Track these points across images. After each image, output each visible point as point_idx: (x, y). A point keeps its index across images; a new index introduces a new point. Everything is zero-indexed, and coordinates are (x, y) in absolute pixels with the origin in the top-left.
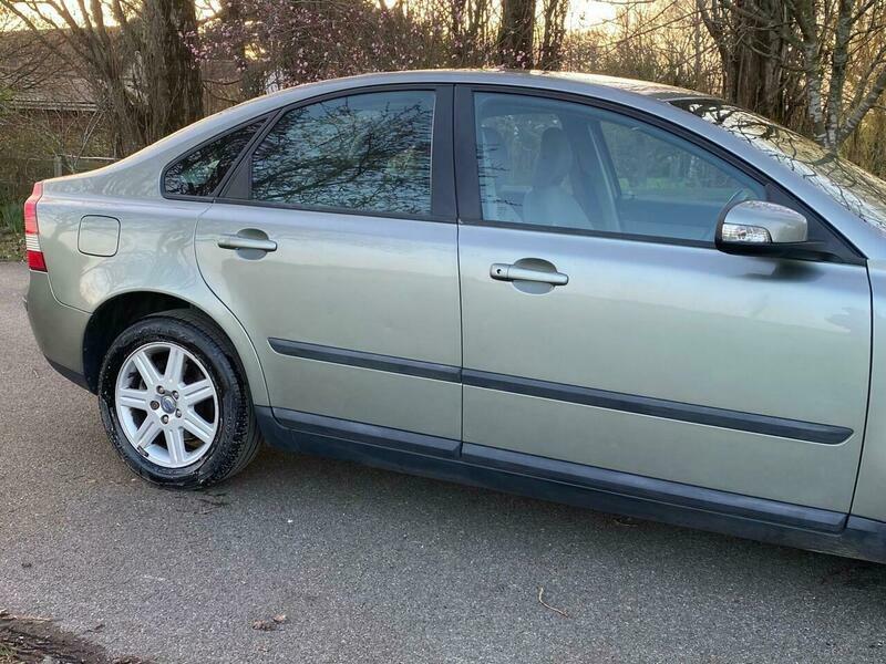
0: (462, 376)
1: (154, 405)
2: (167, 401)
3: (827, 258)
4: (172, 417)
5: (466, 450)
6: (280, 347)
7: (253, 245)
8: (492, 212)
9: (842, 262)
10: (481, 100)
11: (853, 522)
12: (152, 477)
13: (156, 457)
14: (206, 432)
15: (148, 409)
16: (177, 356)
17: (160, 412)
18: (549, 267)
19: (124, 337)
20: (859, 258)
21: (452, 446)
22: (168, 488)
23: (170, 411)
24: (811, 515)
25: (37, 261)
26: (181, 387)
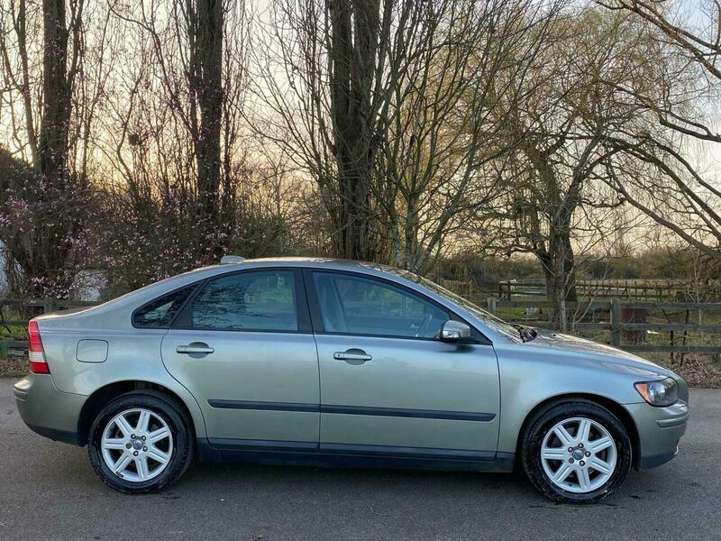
0: (320, 409)
1: (128, 446)
2: (138, 443)
3: (477, 343)
4: (141, 452)
5: (322, 447)
6: (214, 404)
7: (199, 351)
8: (329, 327)
9: (483, 344)
10: (316, 275)
11: (499, 455)
12: (127, 489)
13: (128, 477)
14: (164, 458)
15: (125, 449)
16: (145, 416)
17: (132, 450)
18: (363, 352)
19: (109, 409)
20: (489, 342)
21: (314, 446)
22: (136, 494)
23: (139, 448)
24: (481, 455)
25: (43, 368)
26: (147, 434)
